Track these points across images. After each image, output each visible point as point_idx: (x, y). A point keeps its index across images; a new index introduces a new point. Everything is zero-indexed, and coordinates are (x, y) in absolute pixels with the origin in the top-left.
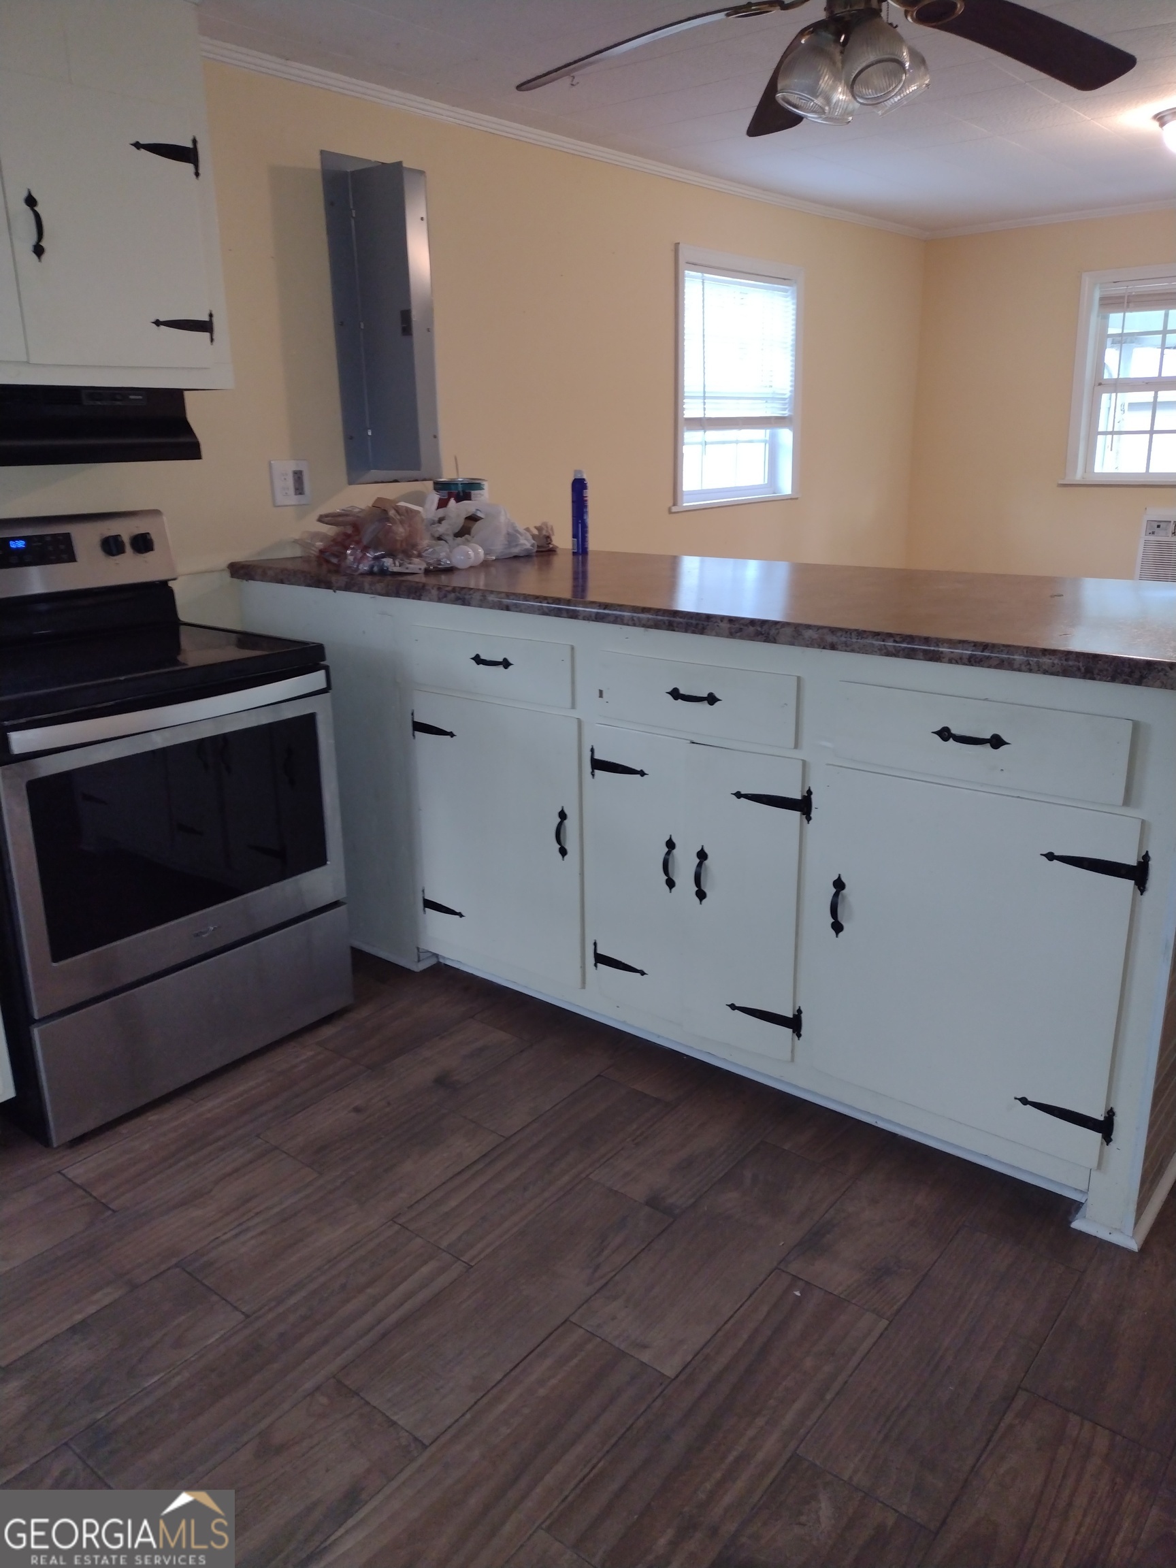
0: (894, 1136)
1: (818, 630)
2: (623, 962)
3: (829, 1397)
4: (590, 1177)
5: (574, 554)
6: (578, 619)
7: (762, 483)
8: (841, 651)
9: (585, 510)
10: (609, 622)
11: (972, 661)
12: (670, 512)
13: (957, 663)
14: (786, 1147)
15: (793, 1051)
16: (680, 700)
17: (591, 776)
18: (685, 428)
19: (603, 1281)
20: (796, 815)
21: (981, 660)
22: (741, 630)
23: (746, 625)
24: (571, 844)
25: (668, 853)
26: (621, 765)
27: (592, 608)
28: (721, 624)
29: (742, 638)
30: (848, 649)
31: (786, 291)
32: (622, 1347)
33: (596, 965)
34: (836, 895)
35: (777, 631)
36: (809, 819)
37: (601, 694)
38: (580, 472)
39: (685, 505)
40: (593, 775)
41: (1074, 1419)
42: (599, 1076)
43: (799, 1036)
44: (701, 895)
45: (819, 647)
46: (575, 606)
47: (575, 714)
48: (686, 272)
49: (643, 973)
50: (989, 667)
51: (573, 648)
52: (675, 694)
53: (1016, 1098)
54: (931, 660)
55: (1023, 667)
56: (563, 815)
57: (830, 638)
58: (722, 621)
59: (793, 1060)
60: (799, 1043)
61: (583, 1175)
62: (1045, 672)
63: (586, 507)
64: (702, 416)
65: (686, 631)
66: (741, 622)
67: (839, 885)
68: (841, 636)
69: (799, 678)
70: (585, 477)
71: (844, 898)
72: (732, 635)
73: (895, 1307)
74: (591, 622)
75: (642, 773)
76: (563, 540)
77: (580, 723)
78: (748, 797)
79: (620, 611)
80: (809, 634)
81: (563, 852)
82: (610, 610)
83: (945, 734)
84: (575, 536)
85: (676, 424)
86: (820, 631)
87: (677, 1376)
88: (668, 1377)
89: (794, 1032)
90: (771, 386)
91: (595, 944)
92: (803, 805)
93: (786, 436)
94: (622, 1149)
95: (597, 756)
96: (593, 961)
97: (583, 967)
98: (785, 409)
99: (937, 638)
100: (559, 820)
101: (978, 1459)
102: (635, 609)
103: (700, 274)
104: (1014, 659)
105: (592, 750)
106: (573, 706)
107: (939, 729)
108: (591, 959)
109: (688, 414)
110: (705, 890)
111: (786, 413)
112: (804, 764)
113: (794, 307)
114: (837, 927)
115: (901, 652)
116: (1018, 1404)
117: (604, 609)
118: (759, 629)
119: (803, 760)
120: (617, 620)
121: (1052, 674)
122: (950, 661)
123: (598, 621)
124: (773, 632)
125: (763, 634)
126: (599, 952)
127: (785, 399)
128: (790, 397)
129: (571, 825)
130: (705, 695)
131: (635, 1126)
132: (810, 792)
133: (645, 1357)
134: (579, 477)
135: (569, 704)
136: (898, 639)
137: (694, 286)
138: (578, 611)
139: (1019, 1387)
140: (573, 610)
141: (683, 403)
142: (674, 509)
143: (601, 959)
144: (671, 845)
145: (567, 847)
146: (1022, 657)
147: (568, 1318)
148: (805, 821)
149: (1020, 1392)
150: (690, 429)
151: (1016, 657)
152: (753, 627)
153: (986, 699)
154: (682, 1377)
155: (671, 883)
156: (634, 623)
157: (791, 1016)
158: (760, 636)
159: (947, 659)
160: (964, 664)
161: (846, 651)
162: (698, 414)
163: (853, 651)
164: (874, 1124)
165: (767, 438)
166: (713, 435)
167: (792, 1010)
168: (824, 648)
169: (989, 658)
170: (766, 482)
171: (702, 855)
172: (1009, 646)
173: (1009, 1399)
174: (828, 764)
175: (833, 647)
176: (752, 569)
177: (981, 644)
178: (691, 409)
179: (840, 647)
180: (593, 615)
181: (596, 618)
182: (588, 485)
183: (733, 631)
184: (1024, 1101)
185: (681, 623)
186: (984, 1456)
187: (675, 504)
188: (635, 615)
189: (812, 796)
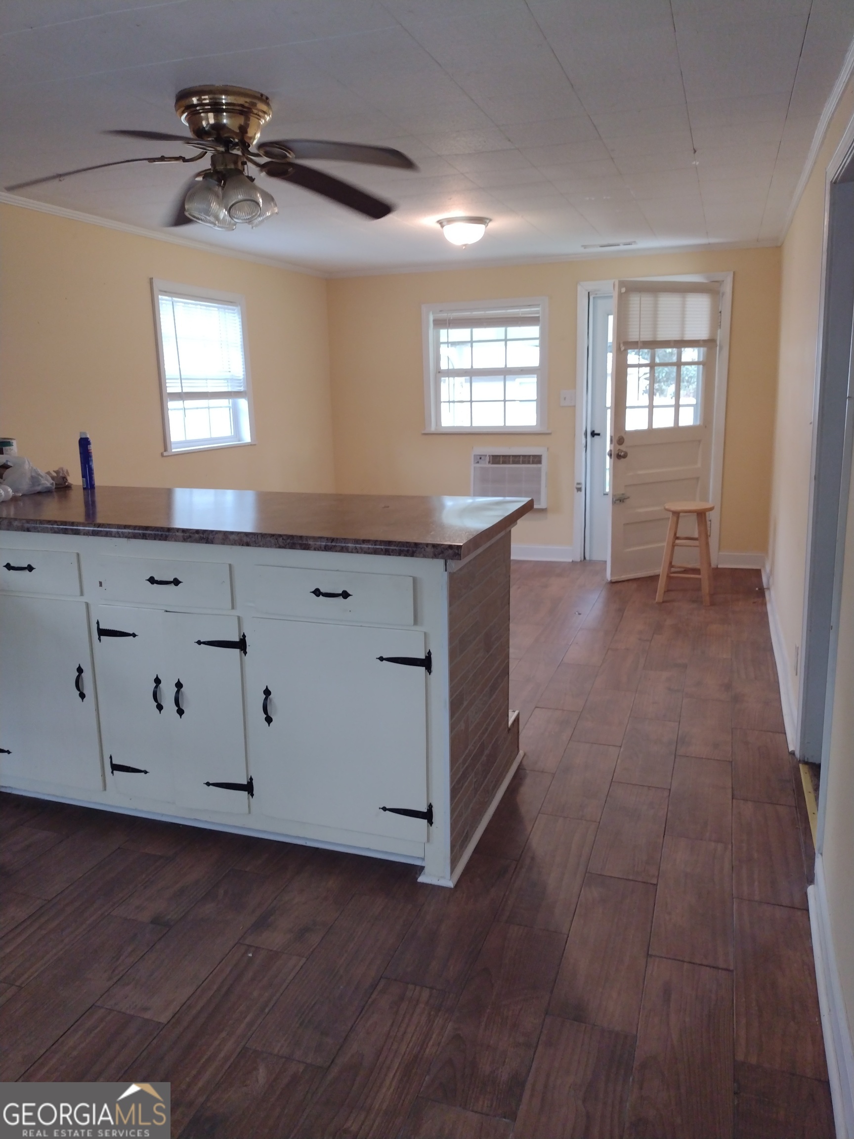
0: (317, 850)
1: (238, 534)
2: (131, 766)
3: (267, 1010)
4: (111, 914)
5: (84, 489)
6: (80, 535)
7: (230, 435)
8: (253, 546)
9: (90, 459)
10: (102, 536)
11: (327, 549)
12: (162, 455)
13: (318, 550)
14: (247, 870)
15: (249, 806)
16: (155, 584)
17: (99, 641)
18: (168, 399)
19: (118, 977)
20: (237, 651)
21: (331, 548)
22: (190, 537)
23: (194, 533)
24: (88, 689)
25: (156, 687)
26: (119, 631)
27: (89, 527)
28: (177, 534)
29: (192, 542)
30: (256, 545)
31: (234, 310)
32: (132, 1013)
33: (112, 772)
34: (266, 699)
35: (213, 536)
36: (245, 653)
37: (101, 584)
38: (85, 433)
39: (173, 450)
40: (100, 640)
41: (411, 986)
42: (119, 848)
43: (252, 795)
44: (181, 712)
45: (240, 545)
46: (78, 526)
47: (84, 599)
48: (160, 297)
49: (146, 772)
50: (336, 551)
51: (78, 555)
52: (152, 580)
53: (380, 808)
54: (304, 549)
55: (354, 550)
56: (80, 670)
57: (245, 539)
58: (177, 532)
59: (250, 812)
60: (253, 800)
61: (106, 914)
62: (366, 553)
63: (91, 456)
64: (180, 391)
65: (155, 539)
66: (190, 532)
67: (267, 692)
68: (252, 537)
69: (230, 565)
70: (88, 436)
71: (271, 701)
72: (185, 540)
73: (311, 950)
74: (90, 537)
75: (134, 635)
76: (76, 479)
77: (87, 605)
78: (204, 643)
79: (109, 528)
80: (232, 537)
81: (82, 696)
82: (102, 528)
83: (317, 592)
84: (84, 476)
85: (161, 397)
86: (239, 535)
87: (169, 1022)
88: (163, 1023)
89: (249, 793)
90: (230, 372)
91: (111, 757)
92: (241, 645)
93: (243, 404)
94: (135, 891)
95: (101, 627)
96: (110, 770)
97: (103, 775)
98: (241, 386)
99: (306, 536)
100: (77, 674)
101: (355, 1022)
102: (119, 527)
103: (170, 298)
104: (348, 546)
105: (98, 623)
106: (82, 594)
107: (314, 590)
108: (108, 768)
109: (169, 390)
110: (183, 708)
111: (242, 389)
112: (239, 618)
113: (240, 320)
114: (269, 720)
115: (287, 546)
116: (379, 987)
117: (98, 527)
118: (202, 536)
119: (238, 616)
120: (108, 534)
121: (369, 553)
122: (315, 549)
123: (94, 536)
124: (211, 536)
125: (204, 539)
126: (114, 763)
127: (240, 380)
128: (244, 378)
129: (87, 676)
130: (172, 580)
131: (144, 876)
132: (244, 636)
133: (147, 1015)
134: (84, 436)
135: (78, 592)
136: (284, 538)
137: (166, 306)
138: (80, 530)
139: (381, 977)
140: (76, 529)
141: (166, 383)
142: (165, 454)
143: (116, 768)
144: (158, 681)
145: (85, 692)
146: (353, 545)
147: (94, 1004)
148: (243, 655)
149: (382, 979)
150: (172, 400)
151: (349, 545)
152: (198, 534)
153: (338, 570)
154: (174, 1020)
155: (160, 707)
156: (119, 535)
157: (246, 783)
158: (203, 540)
159: (313, 548)
160: (322, 551)
161: (255, 546)
162: (178, 390)
163: (260, 546)
164: (304, 844)
165: (231, 405)
166: (189, 403)
167: (246, 778)
168: (242, 545)
169: (335, 546)
170: (233, 434)
171: (179, 685)
172: (345, 539)
173: (374, 986)
174: (253, 617)
175: (248, 545)
176: (229, 496)
177: (331, 538)
178: (172, 387)
179: (252, 544)
180: (91, 532)
181: (93, 534)
182: (91, 441)
183: (185, 537)
184: (384, 809)
185: (151, 534)
186: (358, 1020)
187: (166, 450)
188: (119, 530)
189: (246, 638)
